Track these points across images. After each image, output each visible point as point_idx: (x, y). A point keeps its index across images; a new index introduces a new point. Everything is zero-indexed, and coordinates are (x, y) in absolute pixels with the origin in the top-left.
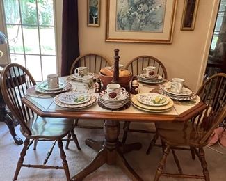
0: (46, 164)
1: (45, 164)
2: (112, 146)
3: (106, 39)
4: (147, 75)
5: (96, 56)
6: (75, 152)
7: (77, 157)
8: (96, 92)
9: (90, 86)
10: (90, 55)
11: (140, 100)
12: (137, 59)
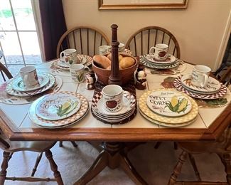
0: (35, 176)
1: (33, 175)
2: (114, 148)
3: (100, 6)
4: (156, 55)
5: (88, 29)
6: (70, 150)
7: (73, 158)
8: (89, 89)
9: (81, 78)
10: (80, 29)
11: (151, 105)
12: (141, 31)
